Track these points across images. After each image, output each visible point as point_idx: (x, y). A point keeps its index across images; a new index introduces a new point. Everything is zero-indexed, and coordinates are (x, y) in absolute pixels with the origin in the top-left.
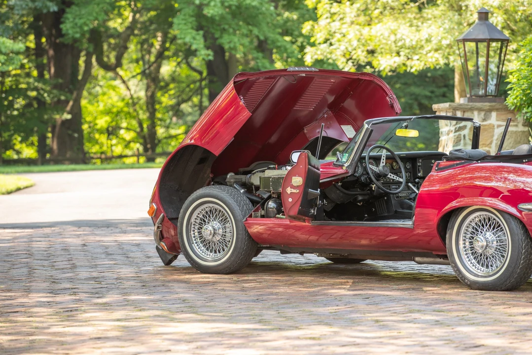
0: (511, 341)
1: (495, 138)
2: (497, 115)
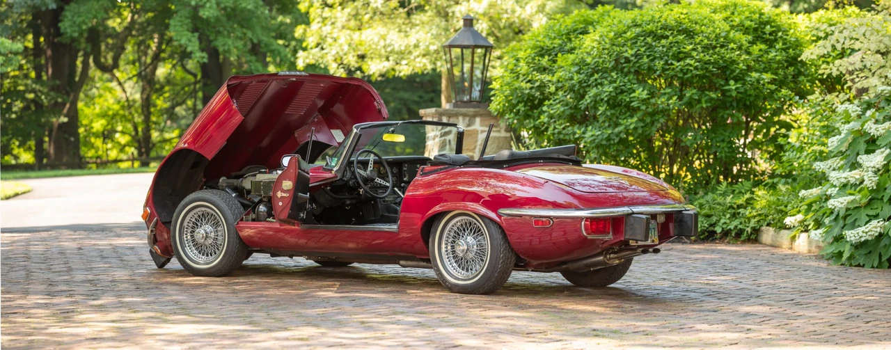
0: (486, 342)
1: (479, 143)
2: (481, 121)
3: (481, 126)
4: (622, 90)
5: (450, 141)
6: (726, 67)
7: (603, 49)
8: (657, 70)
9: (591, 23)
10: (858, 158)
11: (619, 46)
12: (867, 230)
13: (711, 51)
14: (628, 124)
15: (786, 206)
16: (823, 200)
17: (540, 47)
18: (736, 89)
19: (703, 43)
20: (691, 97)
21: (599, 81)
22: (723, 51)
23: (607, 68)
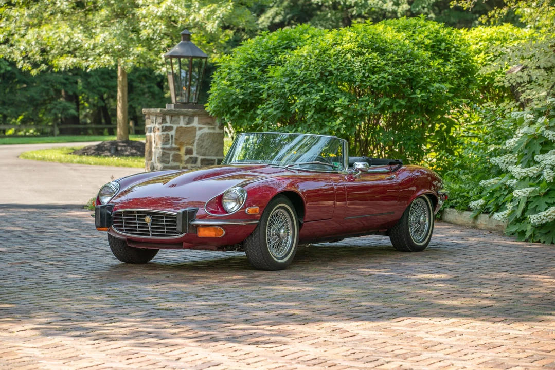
1: (197, 138)
2: (199, 120)
3: (199, 124)
4: (326, 97)
5: (172, 136)
6: (412, 79)
7: (310, 63)
8: (356, 81)
9: (294, 40)
10: (535, 157)
11: (323, 61)
12: (547, 214)
13: (401, 66)
14: (333, 126)
15: (468, 193)
16: (503, 189)
17: (250, 59)
18: (422, 96)
19: (394, 59)
20: (384, 104)
21: (308, 90)
22: (410, 65)
23: (314, 79)
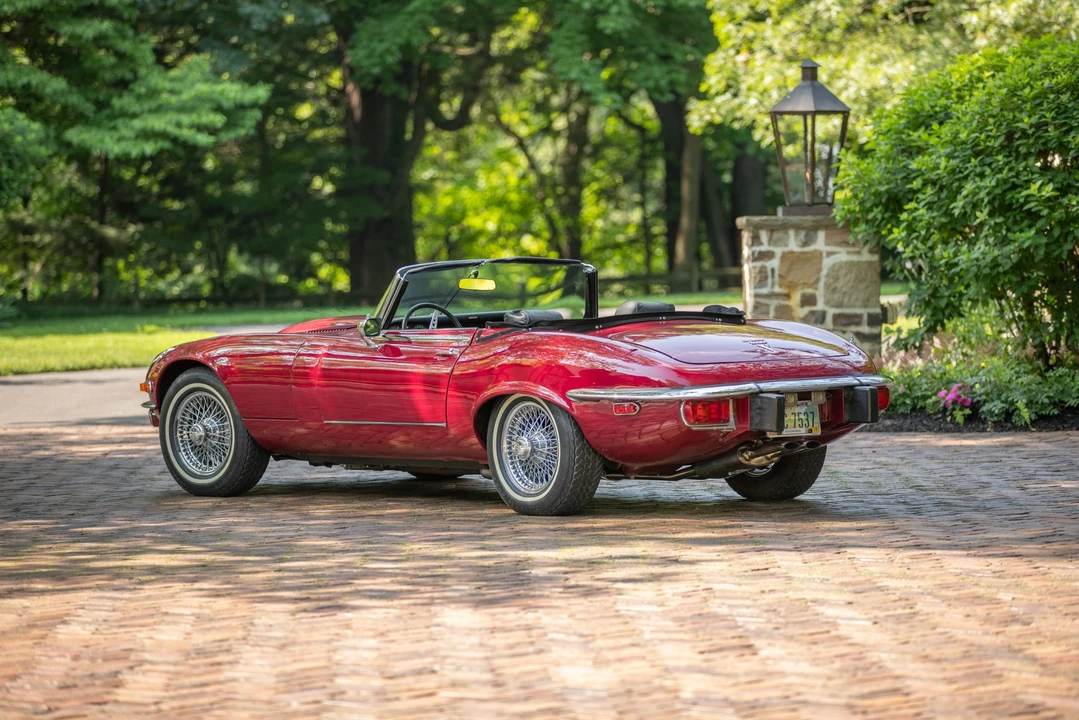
2: (827, 237)
3: (827, 244)
4: (1014, 184)
5: (773, 270)
